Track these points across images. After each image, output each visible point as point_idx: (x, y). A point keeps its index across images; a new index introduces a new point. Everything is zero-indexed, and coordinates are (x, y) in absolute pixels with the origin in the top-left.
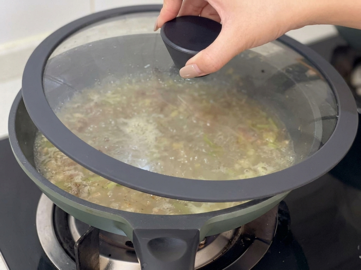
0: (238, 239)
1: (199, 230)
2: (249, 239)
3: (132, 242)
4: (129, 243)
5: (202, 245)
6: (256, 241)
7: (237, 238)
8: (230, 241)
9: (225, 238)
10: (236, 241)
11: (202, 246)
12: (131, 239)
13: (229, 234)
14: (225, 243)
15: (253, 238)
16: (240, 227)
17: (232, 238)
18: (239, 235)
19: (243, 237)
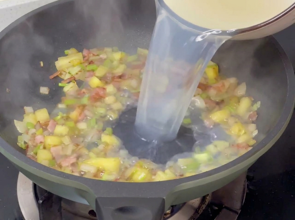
0: (206, 207)
1: (165, 198)
2: (217, 208)
3: (95, 211)
4: (92, 212)
5: (168, 214)
6: (224, 210)
7: (204, 207)
8: (197, 211)
9: (192, 207)
10: (203, 210)
11: (168, 216)
12: (94, 208)
13: (196, 202)
14: (192, 213)
15: (221, 207)
16: (208, 195)
17: (199, 207)
18: (207, 203)
19: (210, 205)
